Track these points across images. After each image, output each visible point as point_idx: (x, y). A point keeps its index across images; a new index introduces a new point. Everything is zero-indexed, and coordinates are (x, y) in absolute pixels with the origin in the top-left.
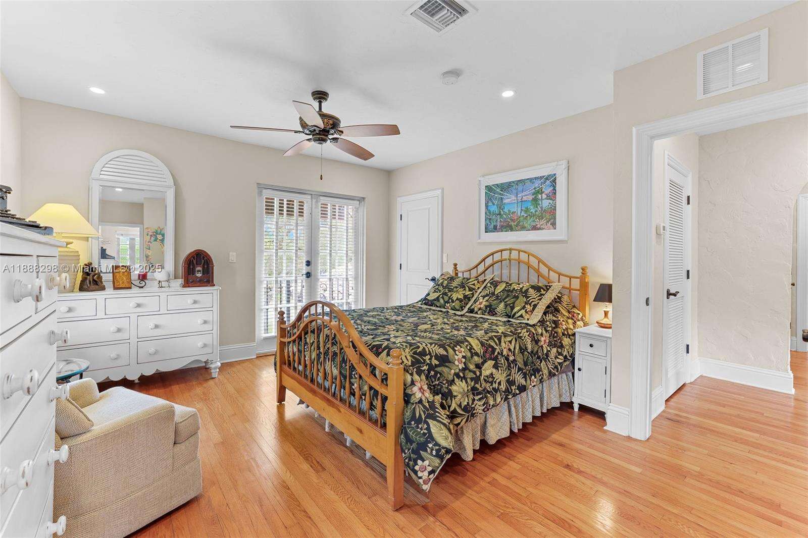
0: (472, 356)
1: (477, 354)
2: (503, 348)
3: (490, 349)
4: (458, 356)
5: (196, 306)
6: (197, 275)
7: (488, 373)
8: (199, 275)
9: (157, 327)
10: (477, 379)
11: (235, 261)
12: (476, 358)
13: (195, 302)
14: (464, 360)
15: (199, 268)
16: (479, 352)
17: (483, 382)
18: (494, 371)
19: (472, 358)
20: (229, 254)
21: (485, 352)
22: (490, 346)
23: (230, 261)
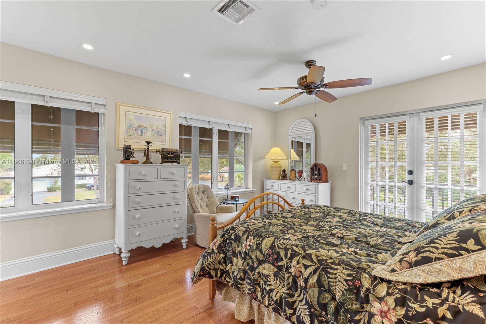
0: (256, 249)
1: (261, 251)
2: (292, 266)
3: (276, 256)
4: (247, 244)
5: (307, 191)
6: (315, 176)
7: (265, 272)
8: (316, 176)
9: (294, 198)
10: (253, 269)
11: (346, 169)
12: (259, 253)
13: (307, 190)
14: (249, 247)
15: (316, 173)
16: (264, 251)
17: (256, 274)
18: (272, 276)
19: (255, 250)
20: (342, 165)
21: (269, 255)
22: (278, 254)
23: (343, 170)
